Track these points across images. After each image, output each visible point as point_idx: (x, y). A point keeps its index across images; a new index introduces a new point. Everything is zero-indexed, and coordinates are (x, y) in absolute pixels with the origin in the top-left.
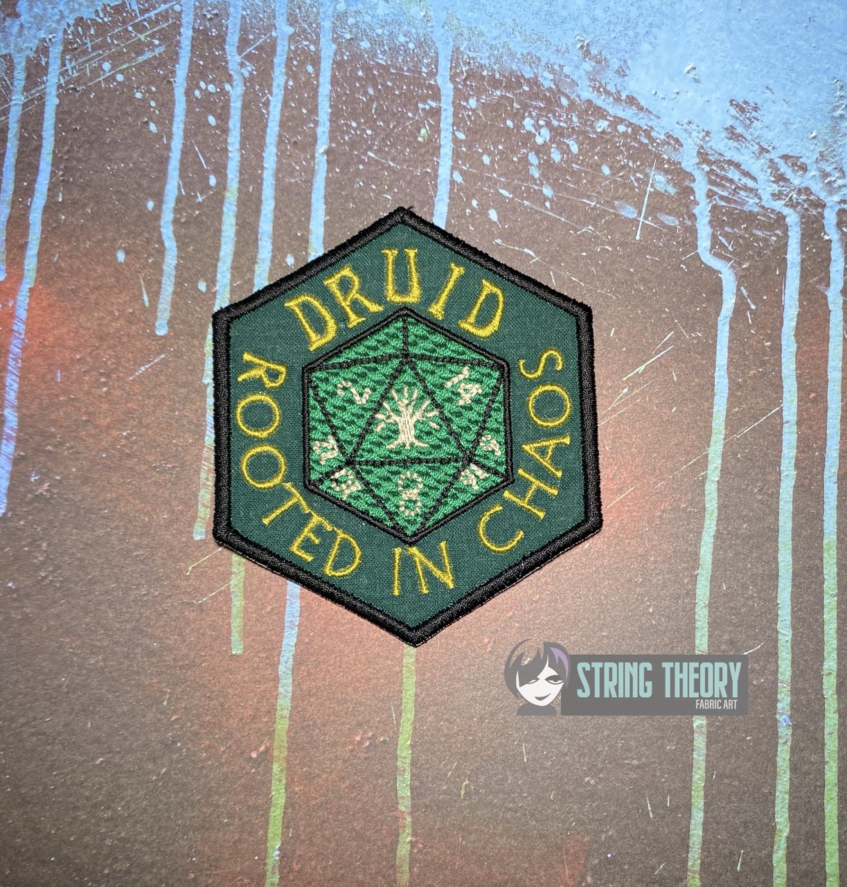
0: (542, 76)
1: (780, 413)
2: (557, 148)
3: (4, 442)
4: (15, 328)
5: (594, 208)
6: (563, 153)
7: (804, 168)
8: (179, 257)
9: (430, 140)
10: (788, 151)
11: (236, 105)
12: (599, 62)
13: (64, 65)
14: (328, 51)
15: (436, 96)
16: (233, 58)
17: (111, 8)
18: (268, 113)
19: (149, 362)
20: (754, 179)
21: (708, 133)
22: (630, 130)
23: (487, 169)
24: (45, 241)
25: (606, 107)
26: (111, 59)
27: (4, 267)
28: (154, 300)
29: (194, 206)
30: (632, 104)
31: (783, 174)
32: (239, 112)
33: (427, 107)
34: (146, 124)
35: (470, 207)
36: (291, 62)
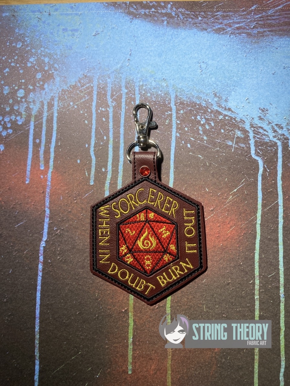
0: (202, 103)
1: (277, 203)
2: (208, 124)
3: (46, 218)
4: (48, 184)
5: (219, 142)
6: (209, 126)
7: (282, 128)
8: (96, 161)
9: (169, 124)
10: (277, 123)
11: (111, 115)
12: (219, 98)
13: (59, 103)
14: (138, 97)
15: (171, 110)
16: (110, 100)
17: (72, 86)
18: (121, 117)
19: (88, 193)
20: (267, 132)
21: (253, 119)
22: (229, 118)
23: (186, 132)
24: (55, 157)
25: (222, 111)
26: (73, 101)
27: (43, 165)
28: (89, 175)
29: (100, 146)
30: (230, 110)
31: (276, 130)
32: (112, 117)
33: (168, 113)
34: (84, 121)
35: (182, 143)
36: (127, 101)
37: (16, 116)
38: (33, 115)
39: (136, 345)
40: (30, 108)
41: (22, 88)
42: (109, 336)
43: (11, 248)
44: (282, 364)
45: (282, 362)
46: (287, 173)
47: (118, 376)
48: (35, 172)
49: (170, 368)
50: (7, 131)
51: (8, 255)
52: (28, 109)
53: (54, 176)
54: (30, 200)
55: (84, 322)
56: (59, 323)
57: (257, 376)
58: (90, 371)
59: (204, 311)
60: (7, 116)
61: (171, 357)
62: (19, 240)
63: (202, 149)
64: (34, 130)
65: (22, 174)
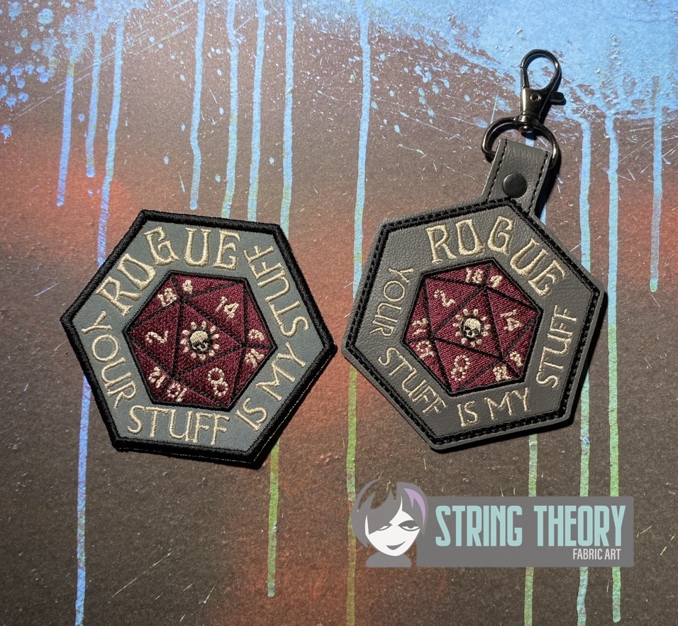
0: (426, 39)
1: (579, 249)
2: (437, 84)
4: (102, 207)
5: (460, 123)
6: (440, 88)
7: (592, 93)
8: (203, 160)
9: (356, 82)
10: (581, 82)
11: (234, 63)
12: (461, 29)
13: (125, 37)
14: (290, 26)
15: (360, 53)
16: (232, 32)
18: (254, 67)
21: (531, 73)
22: (482, 72)
23: (392, 99)
24: (117, 152)
25: (466, 57)
26: (155, 34)
27: (93, 168)
28: (188, 188)
29: (210, 127)
30: (483, 55)
31: (579, 97)
32: (236, 67)
33: (354, 60)
34: (178, 76)
35: (383, 124)
36: (268, 34)
37: (36, 64)
38: (72, 62)
39: (283, 538)
40: (65, 49)
41: (47, 7)
42: (227, 520)
43: (26, 340)
44: (581, 578)
45: (582, 574)
46: (600, 187)
47: (248, 602)
48: (77, 183)
49: (353, 585)
50: (17, 96)
51: (20, 354)
52: (61, 51)
53: (115, 191)
54: (66, 242)
55: (178, 492)
56: (126, 494)
57: (531, 603)
58: (190, 590)
59: (425, 471)
60: (17, 65)
61: (354, 563)
62: (43, 324)
63: (424, 135)
64: (74, 94)
65: (49, 187)
